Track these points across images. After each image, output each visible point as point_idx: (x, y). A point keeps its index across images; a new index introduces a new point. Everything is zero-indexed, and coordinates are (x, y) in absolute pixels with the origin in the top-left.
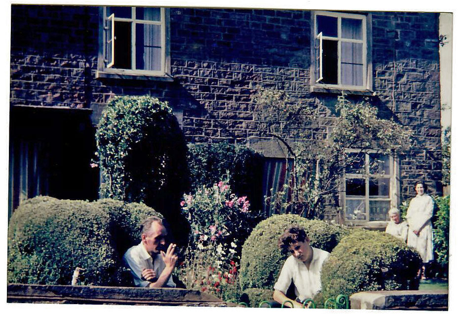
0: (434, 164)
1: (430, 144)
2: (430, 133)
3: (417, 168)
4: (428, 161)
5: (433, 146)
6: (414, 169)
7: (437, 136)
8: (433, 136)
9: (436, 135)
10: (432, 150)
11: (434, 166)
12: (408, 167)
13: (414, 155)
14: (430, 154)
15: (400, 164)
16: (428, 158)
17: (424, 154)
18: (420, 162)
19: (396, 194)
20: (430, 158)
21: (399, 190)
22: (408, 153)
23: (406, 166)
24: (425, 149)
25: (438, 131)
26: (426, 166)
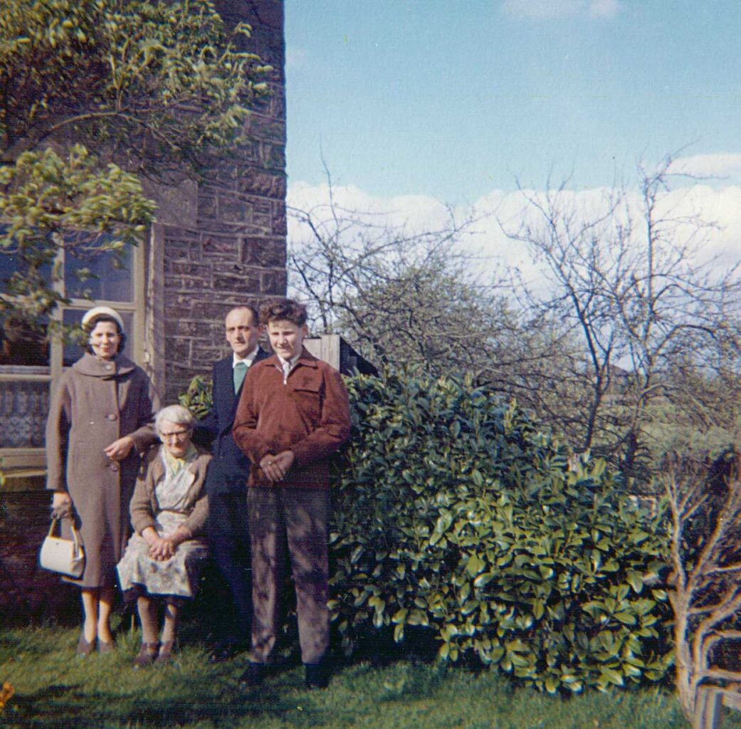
0: (266, 277)
1: (257, 217)
2: (256, 185)
3: (217, 285)
4: (249, 268)
5: (265, 224)
6: (207, 288)
7: (273, 196)
8: (265, 193)
9: (274, 190)
10: (262, 235)
11: (266, 283)
12: (192, 283)
13: (208, 247)
14: (254, 248)
15: (166, 270)
16: (249, 258)
17: (239, 246)
18: (227, 268)
19: (152, 364)
20: (255, 260)
21: (162, 350)
22: (190, 239)
23: (183, 278)
24: (242, 229)
25: (278, 181)
26: (242, 281)
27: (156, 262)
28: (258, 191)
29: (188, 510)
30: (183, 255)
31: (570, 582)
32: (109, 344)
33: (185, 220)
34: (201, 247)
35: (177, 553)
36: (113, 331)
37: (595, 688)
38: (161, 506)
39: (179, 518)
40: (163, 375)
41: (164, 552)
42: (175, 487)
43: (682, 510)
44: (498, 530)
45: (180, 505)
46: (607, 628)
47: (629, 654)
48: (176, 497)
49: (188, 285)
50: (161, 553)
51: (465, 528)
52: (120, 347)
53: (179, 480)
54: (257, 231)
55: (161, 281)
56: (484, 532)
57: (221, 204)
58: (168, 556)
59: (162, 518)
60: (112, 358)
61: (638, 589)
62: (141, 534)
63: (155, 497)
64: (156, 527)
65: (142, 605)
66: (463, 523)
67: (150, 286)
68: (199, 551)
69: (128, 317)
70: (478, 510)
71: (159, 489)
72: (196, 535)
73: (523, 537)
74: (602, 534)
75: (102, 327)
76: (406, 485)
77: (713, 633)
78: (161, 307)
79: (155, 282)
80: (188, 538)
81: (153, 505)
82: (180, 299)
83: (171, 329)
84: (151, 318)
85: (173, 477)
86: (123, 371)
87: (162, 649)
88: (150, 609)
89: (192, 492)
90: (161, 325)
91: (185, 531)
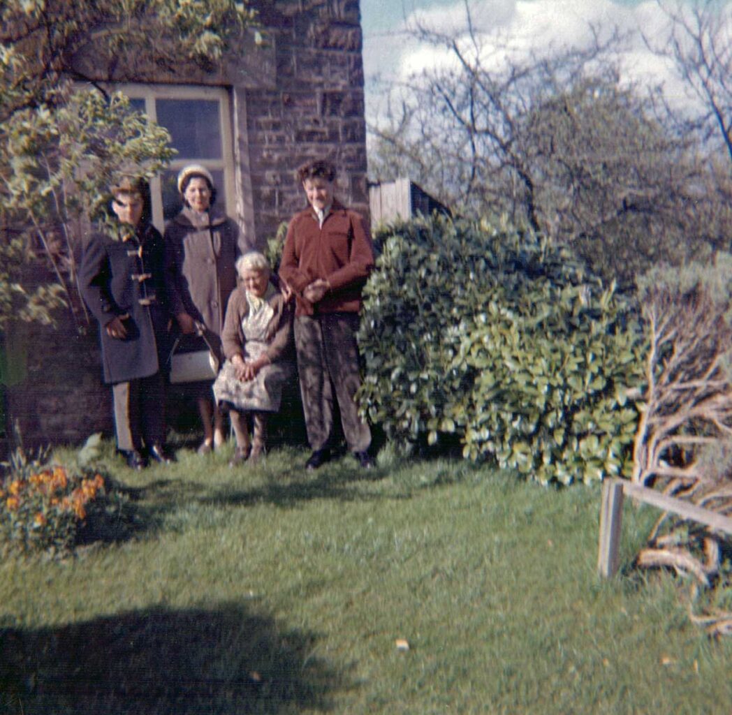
0: (346, 129)
1: (334, 72)
2: (332, 41)
3: (299, 138)
4: (328, 120)
5: (342, 78)
6: (289, 142)
7: (349, 50)
8: (341, 48)
9: (350, 44)
10: (340, 88)
12: (274, 138)
13: (289, 103)
14: (332, 101)
15: (249, 128)
16: (328, 111)
17: (318, 102)
18: (308, 122)
19: (242, 214)
20: (334, 112)
21: (250, 200)
22: (271, 98)
23: (266, 134)
24: (321, 85)
25: (354, 35)
26: (323, 133)
27: (240, 122)
28: (335, 47)
29: (269, 340)
30: (265, 113)
31: (563, 397)
32: (201, 197)
33: (265, 81)
34: (282, 105)
35: (258, 376)
36: (204, 185)
37: (581, 480)
38: (247, 337)
39: (263, 347)
40: (253, 224)
41: (247, 375)
42: (258, 321)
43: (658, 335)
44: (506, 353)
45: (263, 337)
46: (593, 433)
47: (611, 455)
48: (258, 330)
49: (270, 140)
50: (244, 375)
51: (479, 351)
52: (213, 199)
53: (260, 316)
54: (334, 84)
55: (246, 139)
56: (495, 355)
57: (299, 61)
58: (251, 378)
59: (249, 347)
60: (206, 210)
61: (622, 402)
62: (231, 360)
63: (242, 330)
64: (243, 354)
65: (234, 417)
66: (477, 347)
67: (237, 144)
68: (278, 373)
69: (218, 174)
70: (492, 337)
71: (244, 323)
72: (274, 361)
73: (525, 358)
74: (595, 357)
75: (194, 183)
76: (434, 315)
77: (665, 438)
78: (247, 163)
79: (240, 140)
80: (267, 363)
81: (241, 337)
82: (265, 154)
83: (257, 181)
84: (239, 173)
85: (255, 313)
86: (216, 221)
87: (253, 452)
88: (240, 420)
89: (271, 326)
90: (248, 178)
91: (266, 358)
